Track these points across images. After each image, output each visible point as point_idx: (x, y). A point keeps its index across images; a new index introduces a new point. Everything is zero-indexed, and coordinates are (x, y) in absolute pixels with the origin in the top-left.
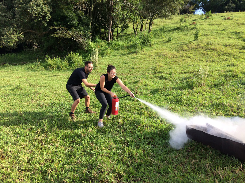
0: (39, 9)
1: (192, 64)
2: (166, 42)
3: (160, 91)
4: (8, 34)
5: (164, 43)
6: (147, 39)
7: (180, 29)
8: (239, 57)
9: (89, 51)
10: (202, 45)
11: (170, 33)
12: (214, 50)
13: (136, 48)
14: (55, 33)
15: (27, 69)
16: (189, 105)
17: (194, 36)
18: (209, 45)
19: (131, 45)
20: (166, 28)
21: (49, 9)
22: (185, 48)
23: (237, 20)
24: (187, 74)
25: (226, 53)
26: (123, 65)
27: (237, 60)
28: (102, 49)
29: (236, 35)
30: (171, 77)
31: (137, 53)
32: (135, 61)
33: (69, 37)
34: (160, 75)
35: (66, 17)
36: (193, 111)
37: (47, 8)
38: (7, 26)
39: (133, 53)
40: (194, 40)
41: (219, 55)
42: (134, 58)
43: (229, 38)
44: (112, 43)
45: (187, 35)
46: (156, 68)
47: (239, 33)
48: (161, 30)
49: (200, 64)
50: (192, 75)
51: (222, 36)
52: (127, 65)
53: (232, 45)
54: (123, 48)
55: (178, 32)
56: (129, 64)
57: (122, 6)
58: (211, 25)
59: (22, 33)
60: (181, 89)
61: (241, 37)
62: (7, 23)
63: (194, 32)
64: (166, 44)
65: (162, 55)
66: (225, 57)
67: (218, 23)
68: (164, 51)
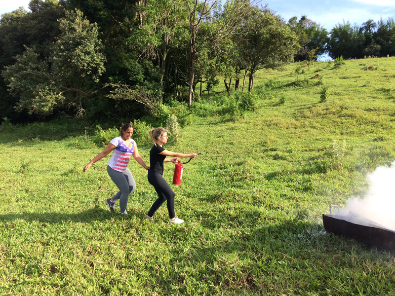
0: (88, 58)
1: (319, 137)
2: (277, 105)
3: (278, 176)
4: (41, 94)
5: (274, 106)
6: (249, 100)
7: (297, 85)
8: (390, 127)
9: (160, 119)
10: (334, 110)
11: (282, 91)
12: (351, 116)
13: (233, 113)
14: (111, 93)
15: (69, 146)
16: (322, 193)
17: (319, 96)
18: (344, 110)
19: (223, 109)
20: (274, 83)
21: (103, 58)
22: (308, 113)
23: (385, 70)
24: (314, 152)
25: (370, 122)
26: (216, 139)
27: (388, 131)
28: (181, 115)
29: (384, 93)
30: (291, 156)
31: (234, 122)
32: (233, 133)
33: (132, 98)
34: (274, 153)
35: (128, 69)
36: (328, 202)
37: (100, 57)
38: (40, 82)
39: (228, 121)
40: (320, 102)
41: (361, 124)
42: (232, 129)
43: (374, 98)
44: (194, 105)
45: (307, 93)
46: (266, 143)
47: (388, 90)
48: (267, 85)
49: (332, 137)
50: (321, 153)
51: (363, 96)
52: (222, 139)
53: (379, 109)
54: (212, 114)
55: (294, 90)
56: (225, 137)
57: (208, 53)
58: (344, 78)
59: (61, 93)
60: (309, 172)
61: (392, 97)
62: (40, 78)
63: (319, 89)
64: (278, 107)
65: (274, 124)
66: (368, 127)
67: (354, 75)
68: (276, 118)
